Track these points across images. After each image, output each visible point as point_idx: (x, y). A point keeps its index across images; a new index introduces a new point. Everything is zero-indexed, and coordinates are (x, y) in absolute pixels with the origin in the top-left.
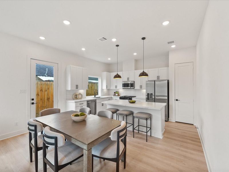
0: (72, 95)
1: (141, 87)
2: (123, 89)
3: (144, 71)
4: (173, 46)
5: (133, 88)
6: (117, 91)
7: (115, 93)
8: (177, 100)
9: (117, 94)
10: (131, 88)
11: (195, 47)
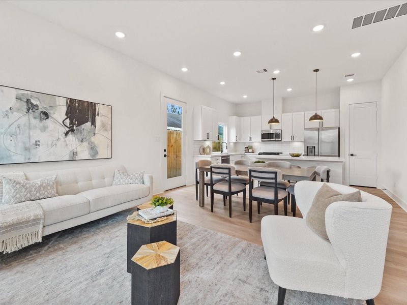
0: (198, 148)
1: (293, 138)
2: (262, 141)
3: (316, 114)
4: (350, 80)
5: (280, 139)
6: (250, 145)
7: (246, 148)
8: (352, 155)
9: (250, 150)
10: (277, 139)
11: (380, 81)
